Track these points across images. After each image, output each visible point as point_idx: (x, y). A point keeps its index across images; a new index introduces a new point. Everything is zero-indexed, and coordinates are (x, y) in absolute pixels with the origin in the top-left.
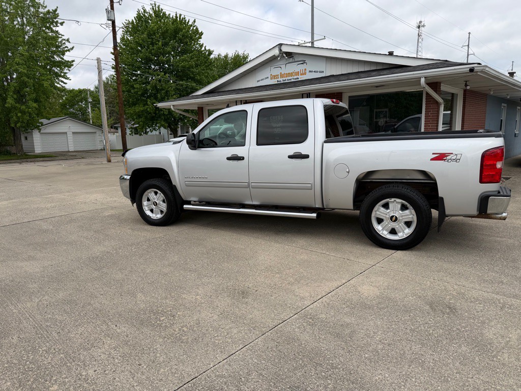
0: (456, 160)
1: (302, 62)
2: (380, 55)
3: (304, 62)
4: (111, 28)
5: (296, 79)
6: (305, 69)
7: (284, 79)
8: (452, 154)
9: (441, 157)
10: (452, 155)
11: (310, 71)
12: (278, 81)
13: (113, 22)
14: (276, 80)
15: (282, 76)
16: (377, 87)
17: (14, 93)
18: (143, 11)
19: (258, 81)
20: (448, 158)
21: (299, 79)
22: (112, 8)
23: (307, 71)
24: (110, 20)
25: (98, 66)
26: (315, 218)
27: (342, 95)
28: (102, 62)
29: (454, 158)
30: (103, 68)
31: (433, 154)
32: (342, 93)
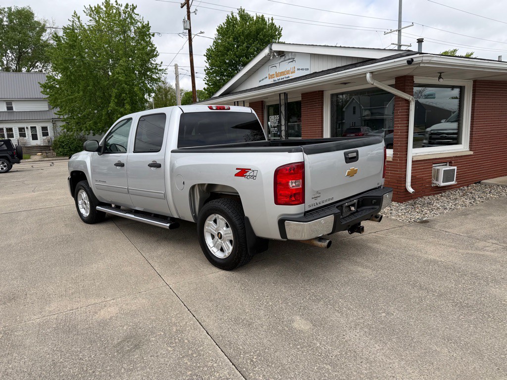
0: (254, 177)
1: (292, 60)
2: (348, 49)
3: (293, 60)
4: (188, 37)
5: (287, 78)
6: (294, 67)
7: (279, 78)
8: (250, 169)
9: (242, 172)
10: (250, 171)
11: (298, 69)
12: (274, 81)
13: (190, 31)
14: (273, 80)
15: (277, 75)
16: (345, 83)
17: (116, 98)
18: (231, 16)
19: (260, 81)
20: (248, 174)
21: (290, 78)
22: (189, 18)
23: (296, 69)
24: (186, 29)
25: (176, 71)
26: (168, 228)
27: (323, 94)
28: (179, 67)
29: (251, 174)
30: (179, 73)
31: (237, 169)
32: (323, 91)
